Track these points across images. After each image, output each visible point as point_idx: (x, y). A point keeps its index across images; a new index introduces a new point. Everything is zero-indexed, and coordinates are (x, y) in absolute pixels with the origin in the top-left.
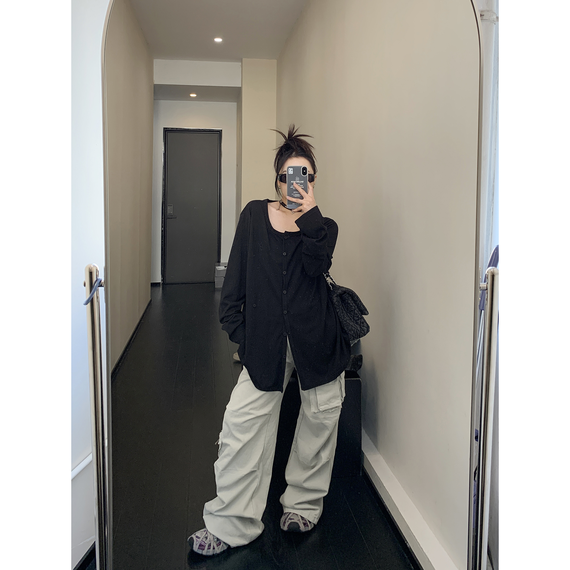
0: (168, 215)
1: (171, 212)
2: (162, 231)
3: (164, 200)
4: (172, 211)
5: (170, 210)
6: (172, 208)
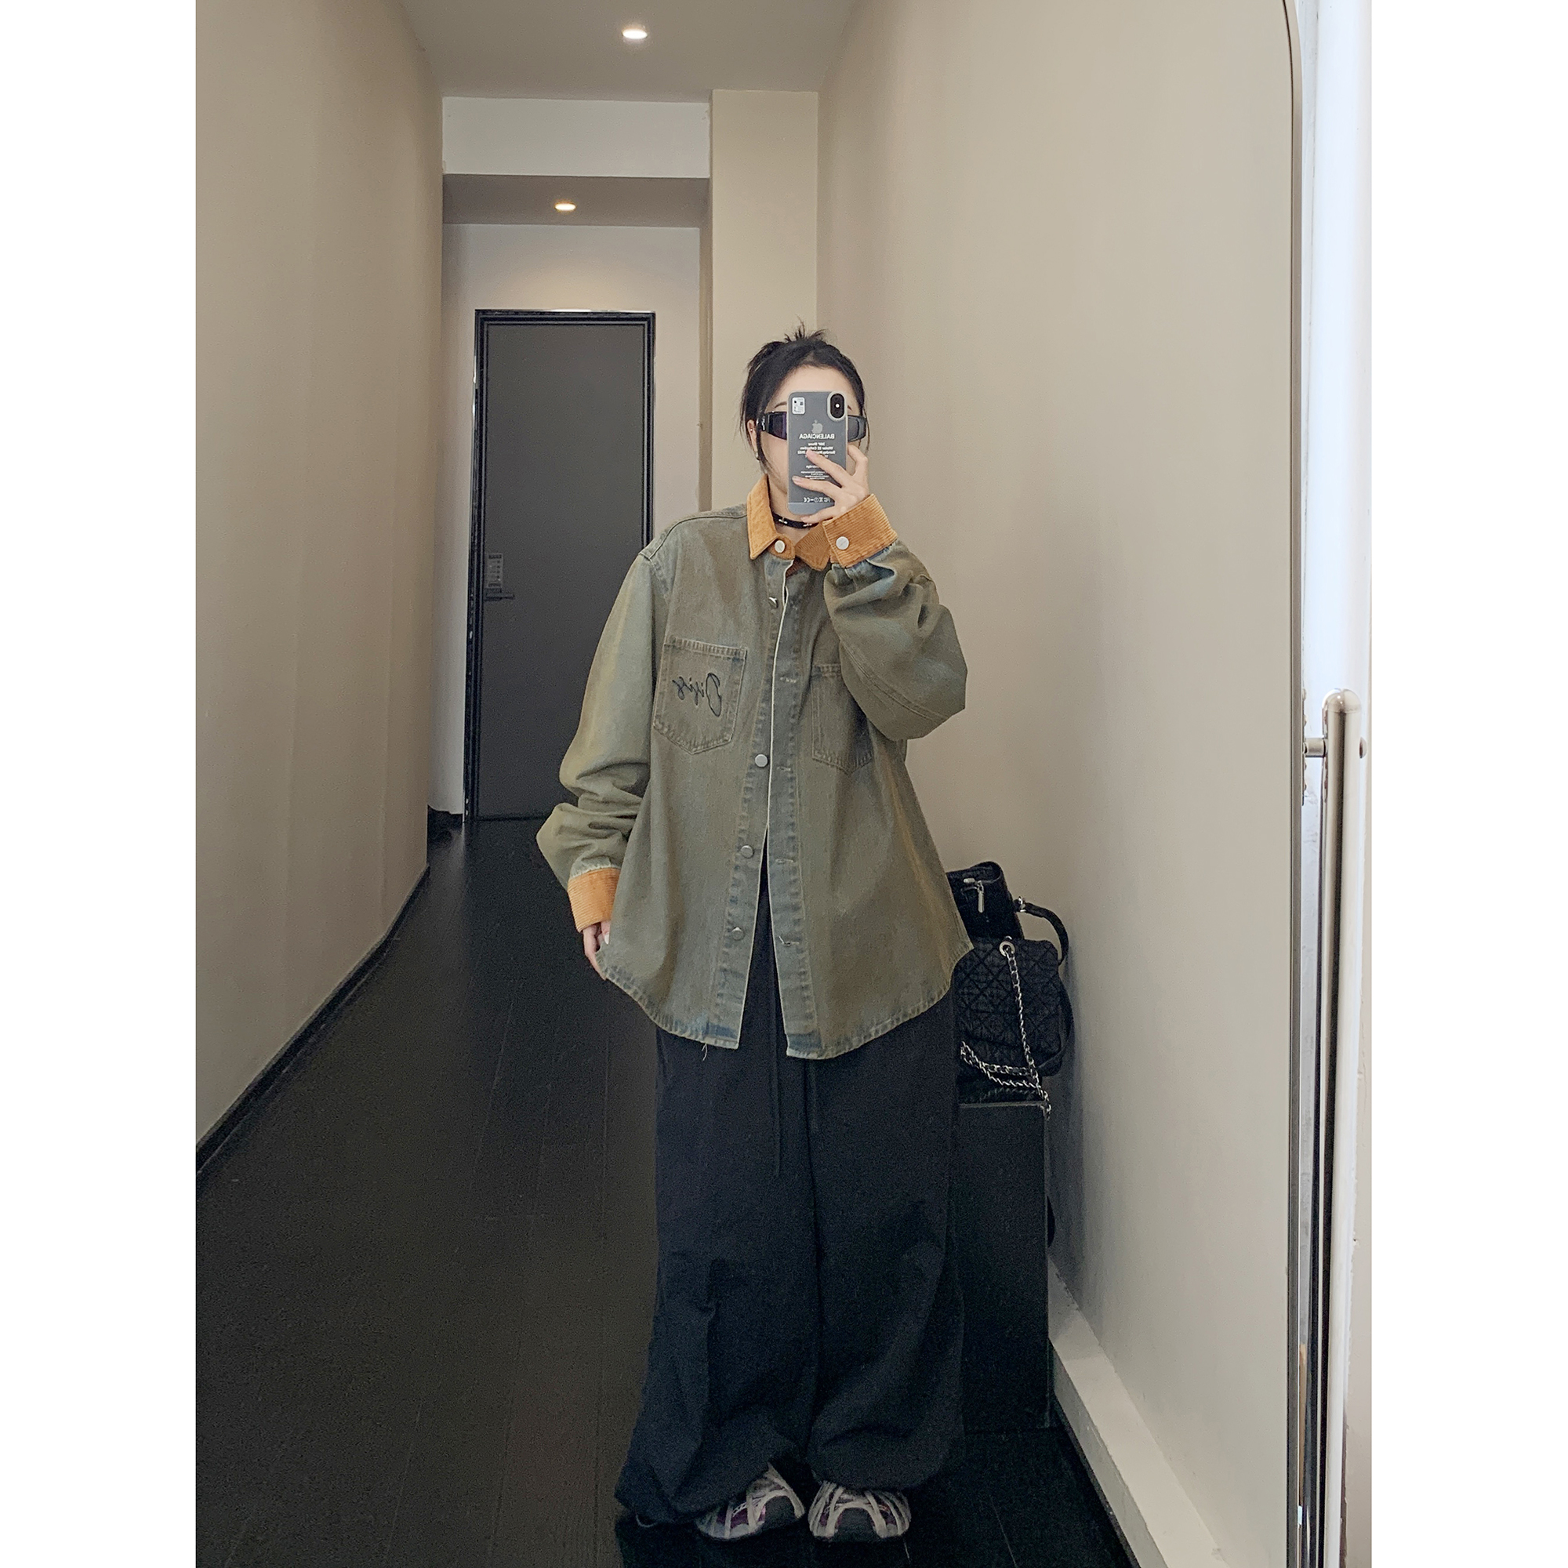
1: (498, 577)
2: (469, 642)
3: (476, 541)
4: (501, 574)
5: (494, 572)
6: (501, 564)
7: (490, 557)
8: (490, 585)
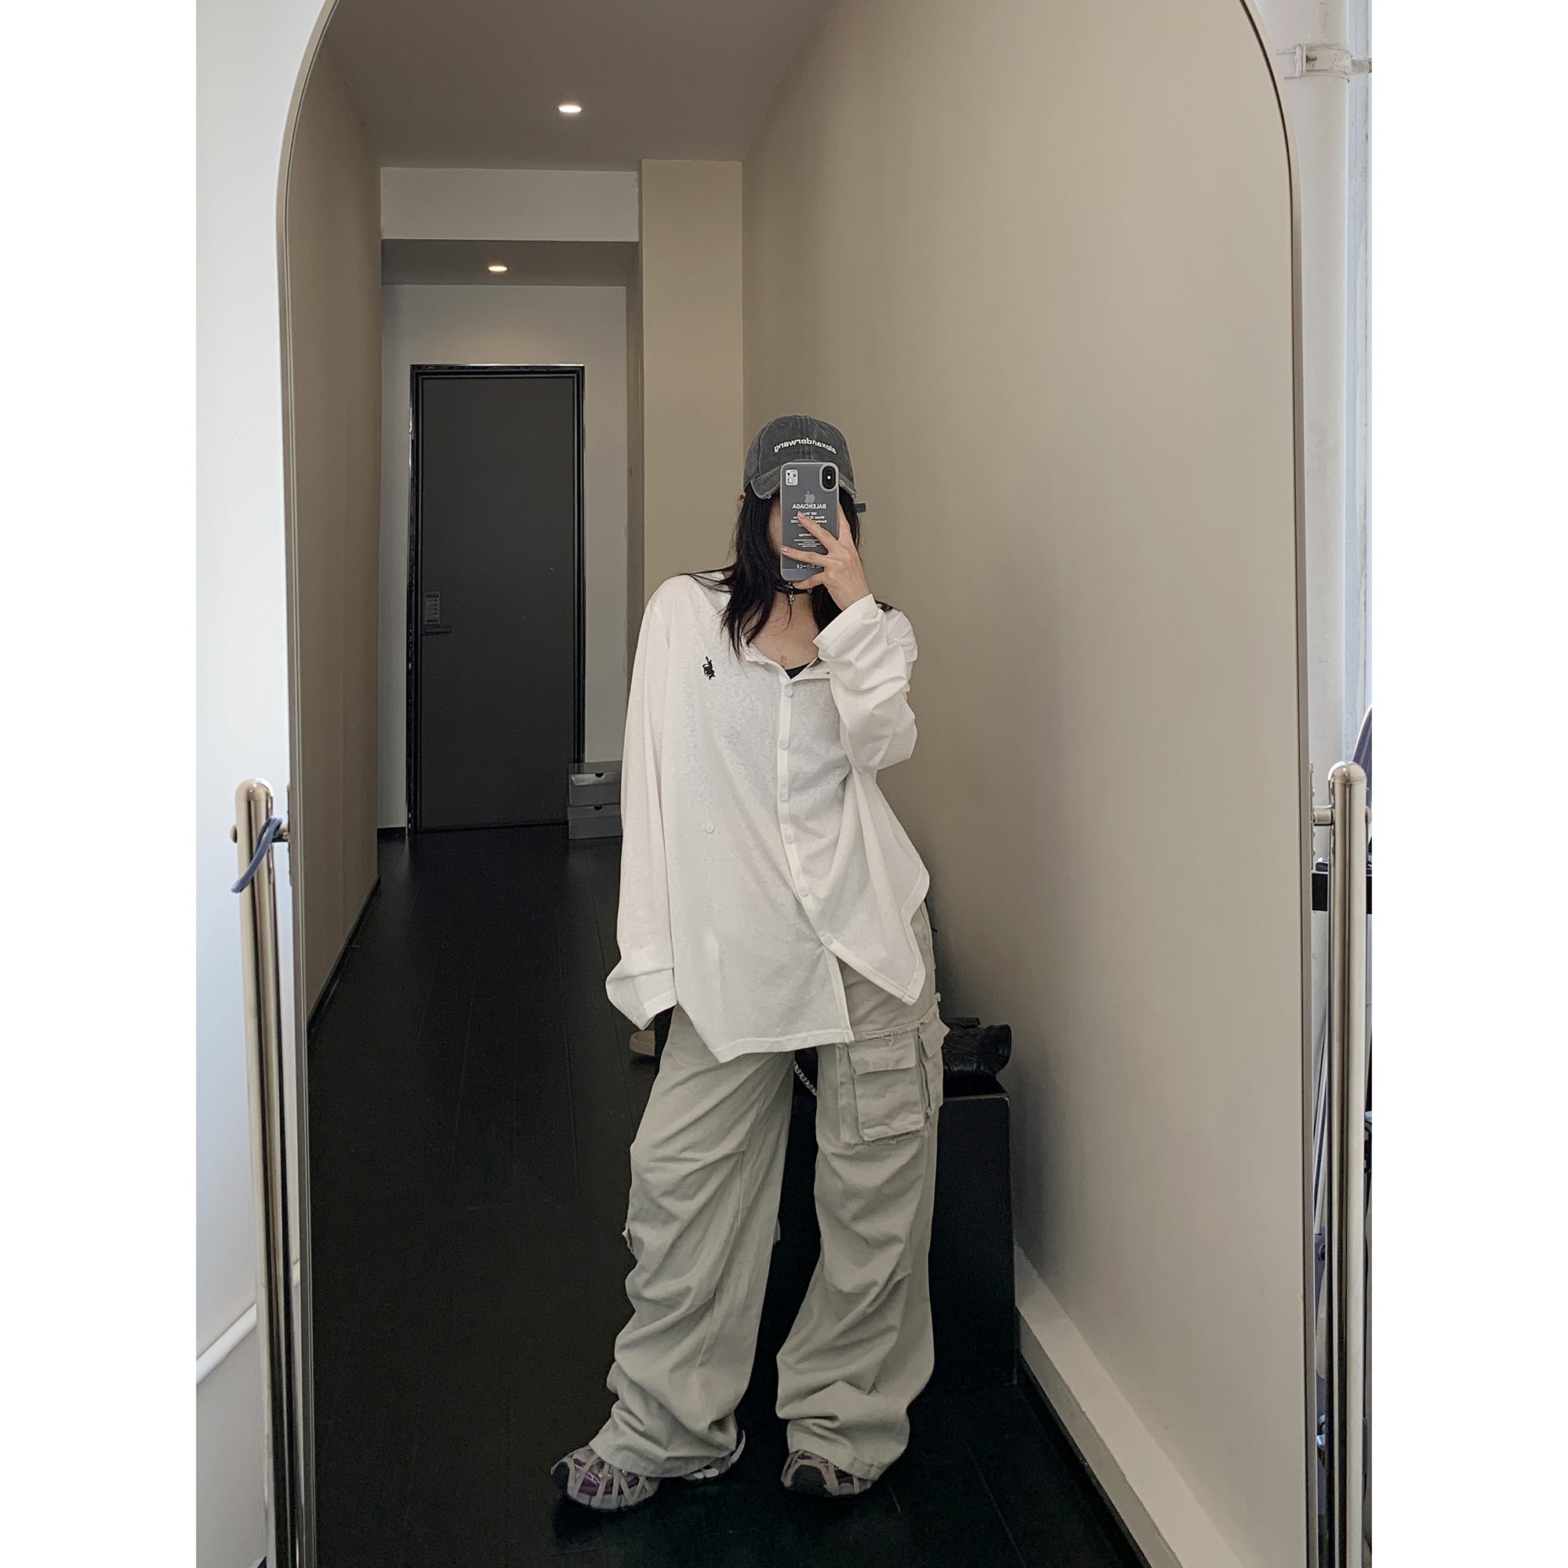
0: (426, 623)
1: (435, 614)
2: (409, 672)
3: (414, 581)
4: (438, 612)
5: (431, 610)
6: (438, 603)
7: (428, 596)
8: (428, 621)
